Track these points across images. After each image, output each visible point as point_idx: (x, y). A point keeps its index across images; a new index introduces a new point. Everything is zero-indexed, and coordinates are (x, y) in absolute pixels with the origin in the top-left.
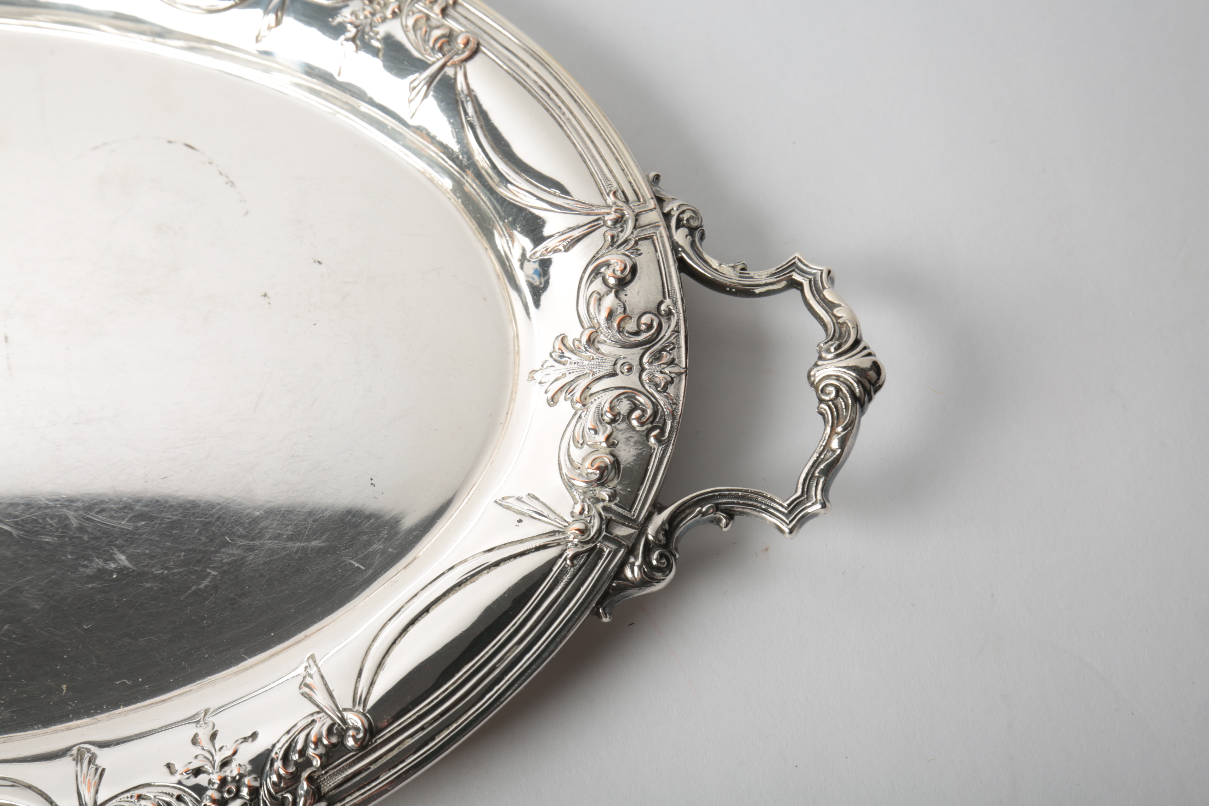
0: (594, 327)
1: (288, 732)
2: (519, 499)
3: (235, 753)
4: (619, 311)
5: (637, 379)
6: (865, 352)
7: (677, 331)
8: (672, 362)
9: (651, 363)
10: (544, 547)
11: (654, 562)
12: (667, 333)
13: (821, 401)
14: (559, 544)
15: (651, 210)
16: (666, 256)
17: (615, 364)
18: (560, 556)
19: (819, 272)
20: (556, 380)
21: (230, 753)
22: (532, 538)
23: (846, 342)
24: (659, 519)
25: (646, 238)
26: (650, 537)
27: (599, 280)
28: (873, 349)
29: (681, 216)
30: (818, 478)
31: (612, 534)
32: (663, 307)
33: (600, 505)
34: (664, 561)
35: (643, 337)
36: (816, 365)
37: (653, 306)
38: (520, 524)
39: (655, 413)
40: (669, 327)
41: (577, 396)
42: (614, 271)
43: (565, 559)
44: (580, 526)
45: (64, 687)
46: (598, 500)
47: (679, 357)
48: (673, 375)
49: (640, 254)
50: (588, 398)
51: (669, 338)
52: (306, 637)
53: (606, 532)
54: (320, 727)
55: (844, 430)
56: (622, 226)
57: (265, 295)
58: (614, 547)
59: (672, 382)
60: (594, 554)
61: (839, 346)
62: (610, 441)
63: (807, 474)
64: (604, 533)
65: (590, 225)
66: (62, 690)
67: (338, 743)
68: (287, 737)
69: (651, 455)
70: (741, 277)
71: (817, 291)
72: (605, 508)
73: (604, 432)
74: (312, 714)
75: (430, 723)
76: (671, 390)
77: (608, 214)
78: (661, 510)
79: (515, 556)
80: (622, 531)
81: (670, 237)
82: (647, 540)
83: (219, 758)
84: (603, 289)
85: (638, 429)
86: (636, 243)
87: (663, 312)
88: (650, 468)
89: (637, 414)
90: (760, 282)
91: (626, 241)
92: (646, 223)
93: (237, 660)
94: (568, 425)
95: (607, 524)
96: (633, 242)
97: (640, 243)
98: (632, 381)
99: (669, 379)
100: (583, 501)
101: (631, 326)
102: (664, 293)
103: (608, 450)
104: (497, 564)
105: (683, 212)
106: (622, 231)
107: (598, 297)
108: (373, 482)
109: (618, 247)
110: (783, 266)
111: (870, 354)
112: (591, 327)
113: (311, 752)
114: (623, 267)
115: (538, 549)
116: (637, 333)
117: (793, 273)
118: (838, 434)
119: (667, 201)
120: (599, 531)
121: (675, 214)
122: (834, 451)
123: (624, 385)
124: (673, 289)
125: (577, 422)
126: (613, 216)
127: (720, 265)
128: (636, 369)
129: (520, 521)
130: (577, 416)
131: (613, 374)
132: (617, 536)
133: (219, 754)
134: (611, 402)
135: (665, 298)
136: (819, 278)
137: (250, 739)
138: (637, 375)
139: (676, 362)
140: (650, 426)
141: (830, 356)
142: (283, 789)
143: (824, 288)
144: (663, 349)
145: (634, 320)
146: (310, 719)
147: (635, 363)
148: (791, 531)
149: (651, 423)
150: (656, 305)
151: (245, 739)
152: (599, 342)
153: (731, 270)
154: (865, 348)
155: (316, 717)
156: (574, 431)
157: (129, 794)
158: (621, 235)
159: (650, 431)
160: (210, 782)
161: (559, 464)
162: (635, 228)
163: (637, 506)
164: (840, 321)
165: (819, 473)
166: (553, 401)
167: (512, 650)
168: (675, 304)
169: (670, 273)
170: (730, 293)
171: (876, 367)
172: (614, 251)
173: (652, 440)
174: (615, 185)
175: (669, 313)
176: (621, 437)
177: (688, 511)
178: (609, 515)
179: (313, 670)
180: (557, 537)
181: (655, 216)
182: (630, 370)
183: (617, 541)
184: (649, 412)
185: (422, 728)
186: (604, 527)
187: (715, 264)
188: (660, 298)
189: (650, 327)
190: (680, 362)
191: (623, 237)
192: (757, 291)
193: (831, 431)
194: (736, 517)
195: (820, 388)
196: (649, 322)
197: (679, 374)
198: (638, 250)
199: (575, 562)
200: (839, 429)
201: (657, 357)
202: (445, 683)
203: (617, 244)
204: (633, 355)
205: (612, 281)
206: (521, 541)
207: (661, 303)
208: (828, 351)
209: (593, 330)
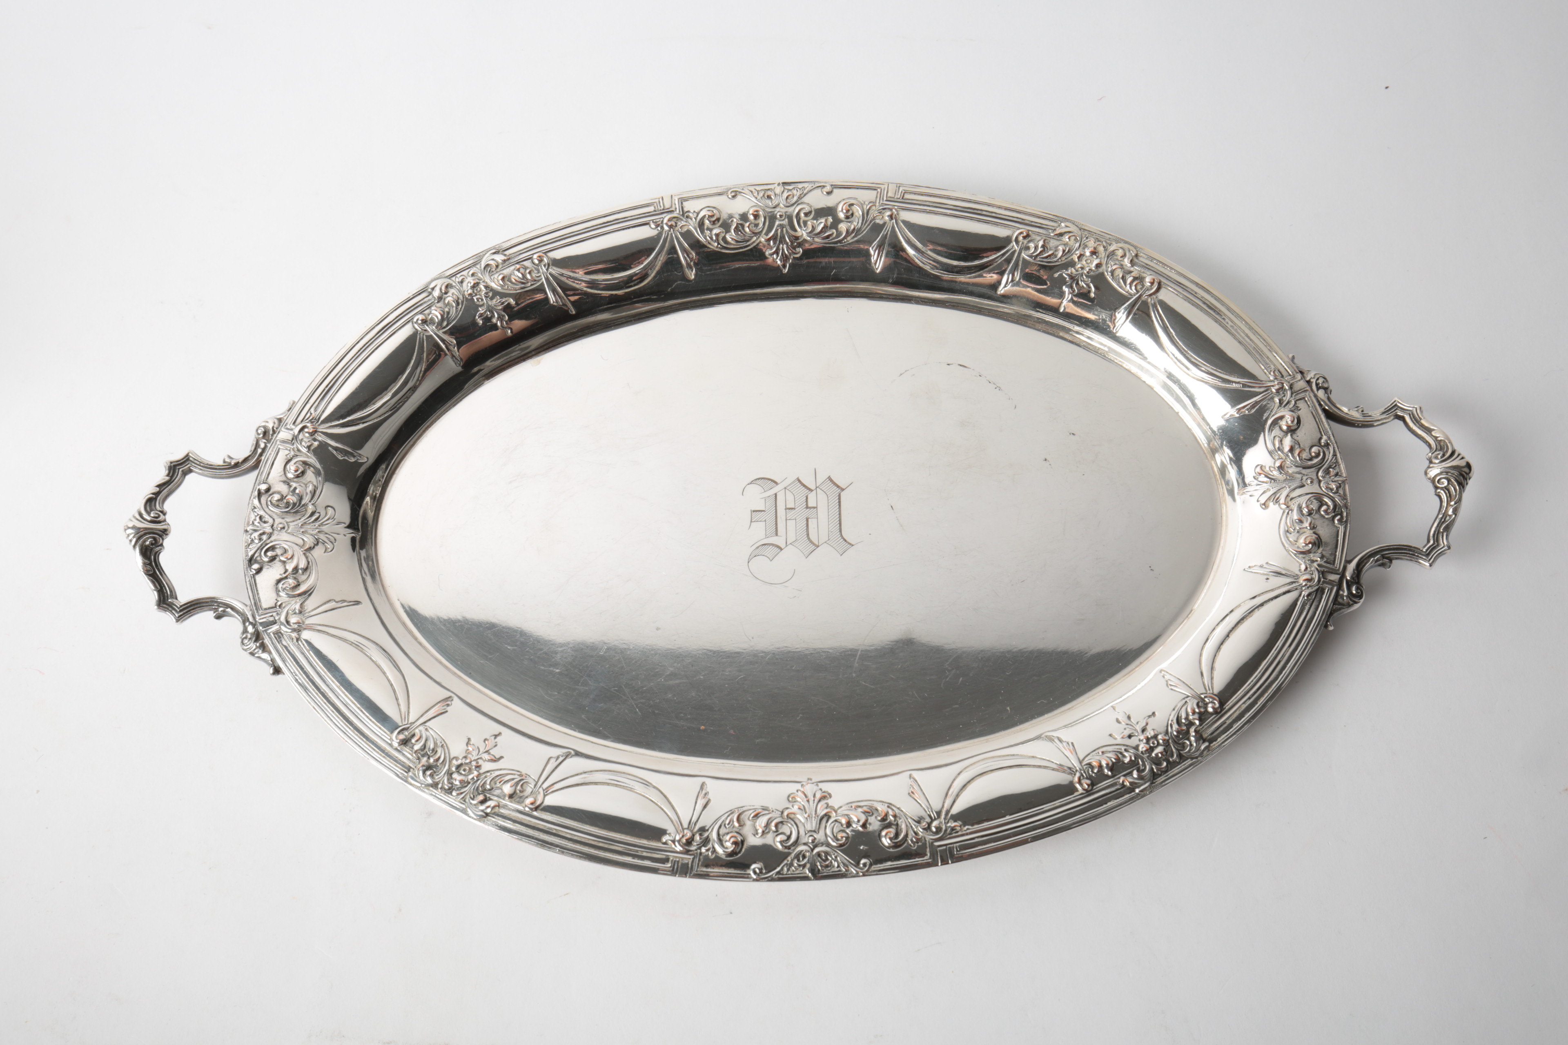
0: (1282, 458)
1: (1174, 709)
2: (1261, 566)
3: (1147, 724)
4: (1296, 447)
5: (1318, 487)
6: (1460, 457)
7: (1335, 455)
8: (1337, 475)
9: (1323, 477)
10: (1288, 592)
11: (1354, 592)
12: (1330, 456)
13: (1436, 488)
14: (1296, 589)
15: (1299, 380)
16: (1316, 409)
17: (1302, 480)
18: (1300, 595)
19: (1415, 409)
20: (1264, 492)
21: (1144, 724)
22: (1279, 587)
23: (1447, 451)
24: (1352, 567)
25: (1300, 399)
26: (1348, 578)
27: (1277, 428)
28: (1463, 454)
29: (1318, 382)
30: (1443, 533)
31: (1326, 579)
32: (1323, 441)
33: (1315, 564)
34: (1359, 591)
35: (1315, 461)
36: (1429, 467)
37: (1316, 441)
38: (1268, 581)
39: (1335, 506)
40: (1330, 453)
41: (1282, 501)
42: (1287, 422)
43: (1304, 597)
44: (1307, 577)
45: (1008, 708)
46: (1313, 561)
47: (1340, 471)
48: (1340, 482)
49: (1300, 410)
50: (1289, 502)
51: (1332, 459)
52: (1141, 663)
53: (1324, 578)
54: (1192, 704)
55: (1455, 503)
56: (1283, 393)
57: (1046, 460)
58: (1330, 586)
59: (1340, 487)
60: (1320, 591)
61: (1444, 455)
62: (1313, 527)
63: (1435, 532)
64: (1322, 580)
65: (1265, 393)
66: (1008, 710)
67: (1205, 711)
68: (1174, 713)
69: (1338, 531)
70: (1364, 416)
71: (1417, 421)
72: (1319, 565)
73: (1307, 521)
74: (1184, 699)
75: (1255, 693)
76: (1341, 491)
77: (1273, 386)
78: (1350, 562)
79: (1272, 599)
80: (1335, 577)
81: (1316, 396)
82: (1347, 580)
83: (1139, 728)
84: (1281, 434)
85: (1326, 516)
86: (1295, 403)
87: (1323, 444)
88: (1339, 538)
89: (1324, 508)
90: (1378, 419)
91: (1288, 402)
92: (1298, 389)
93: (1104, 680)
94: (1281, 520)
95: (1323, 574)
96: (1293, 402)
97: (1297, 402)
98: (1315, 488)
99: (1338, 485)
100: (1305, 563)
101: (1305, 455)
102: (1320, 432)
103: (1312, 531)
104: (1262, 605)
105: (1318, 379)
106: (1284, 396)
107: (1280, 439)
108: (1152, 568)
109: (1285, 406)
110: (1389, 407)
111: (1463, 458)
112: (1279, 459)
113: (1191, 717)
114: (1292, 419)
115: (1284, 593)
116: (1311, 459)
117: (1397, 411)
118: (1452, 506)
119: (1306, 373)
120: (1319, 578)
121: (1314, 381)
122: (1450, 516)
123: (1311, 492)
124: (1326, 429)
125: (1287, 517)
126: (1277, 387)
127: (1349, 410)
128: (1316, 482)
129: (1267, 579)
130: (1286, 513)
131: (1303, 486)
132: (1330, 580)
133: (1138, 726)
134: (1306, 503)
135: (1322, 435)
136: (1415, 412)
137: (1152, 717)
138: (1318, 485)
139: (1339, 474)
140: (1333, 514)
141: (1437, 461)
142: (1182, 739)
143: (1421, 419)
144: (1330, 467)
145: (1307, 450)
146: (1184, 701)
147: (1314, 477)
148: (1431, 565)
149: (1334, 512)
150: (1317, 440)
151: (1149, 716)
152: (1287, 467)
153: (1356, 413)
154: (1459, 455)
155: (1186, 699)
156: (1286, 523)
157: (1095, 753)
158: (1284, 398)
159: (1334, 517)
160: (1140, 740)
161: (1282, 543)
162: (1292, 394)
163: (1337, 561)
164: (1439, 439)
165: (1443, 529)
166: (1265, 505)
167: (1286, 651)
168: (1329, 438)
169: (1321, 419)
170: (1358, 426)
171: (1468, 466)
172: (1282, 409)
173: (1336, 522)
174: (1272, 367)
175: (1327, 445)
176: (1319, 522)
177: (1365, 561)
178: (1322, 569)
179: (1167, 677)
180: (1294, 585)
181: (1302, 384)
182: (1312, 482)
183: (1331, 582)
184: (1332, 507)
185: (1249, 698)
186: (1321, 576)
187: (1345, 410)
188: (1319, 436)
189: (1318, 455)
190: (1342, 473)
191: (1286, 399)
192: (1375, 424)
193: (1447, 505)
194: (1393, 561)
195: (1437, 480)
196: (1317, 452)
197: (1343, 482)
198: (1298, 407)
199: (1309, 598)
200: (1452, 503)
201: (1327, 472)
202: (1254, 673)
203: (1283, 405)
204: (1311, 472)
205: (1285, 428)
206: (1272, 590)
207: (1320, 439)
208: (1436, 458)
209: (1282, 460)
